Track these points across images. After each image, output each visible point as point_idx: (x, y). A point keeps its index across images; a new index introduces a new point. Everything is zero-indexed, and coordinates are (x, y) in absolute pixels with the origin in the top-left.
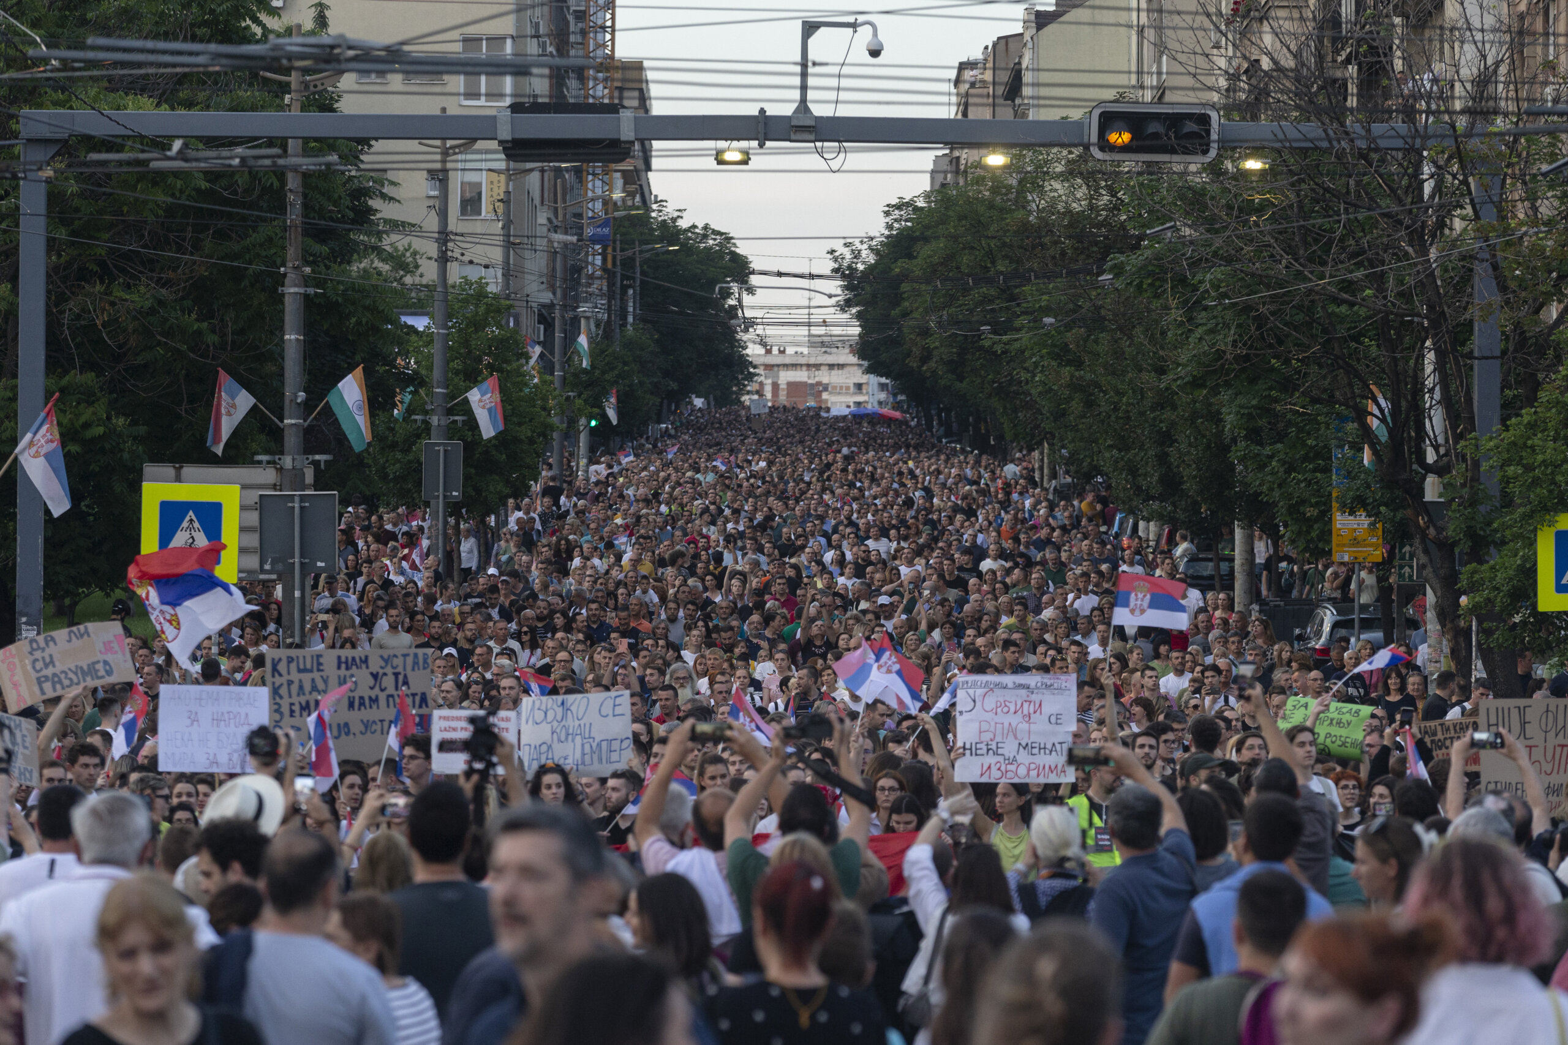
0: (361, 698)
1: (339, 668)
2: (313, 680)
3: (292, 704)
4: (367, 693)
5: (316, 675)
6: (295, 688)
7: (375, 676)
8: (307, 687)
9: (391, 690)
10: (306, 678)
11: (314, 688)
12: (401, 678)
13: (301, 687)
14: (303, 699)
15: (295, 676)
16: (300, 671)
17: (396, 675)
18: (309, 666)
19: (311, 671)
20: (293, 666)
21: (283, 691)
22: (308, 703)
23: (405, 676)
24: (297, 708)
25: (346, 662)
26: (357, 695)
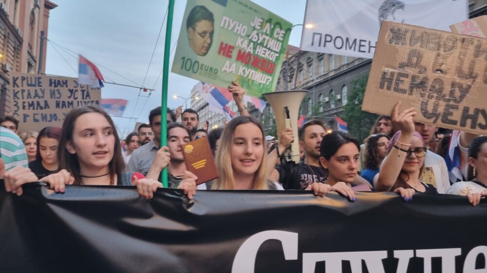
0: (63, 102)
1: (51, 85)
2: (36, 91)
3: (24, 103)
4: (66, 100)
5: (38, 88)
6: (26, 94)
7: (71, 91)
8: (33, 94)
9: (80, 99)
10: (32, 89)
11: (36, 95)
12: (85, 93)
13: (29, 94)
14: (30, 101)
15: (26, 88)
16: (28, 85)
17: (83, 91)
18: (33, 83)
19: (35, 86)
20: (25, 82)
21: (19, 95)
22: (33, 102)
23: (88, 92)
24: (26, 104)
25: (55, 83)
26: (61, 100)
